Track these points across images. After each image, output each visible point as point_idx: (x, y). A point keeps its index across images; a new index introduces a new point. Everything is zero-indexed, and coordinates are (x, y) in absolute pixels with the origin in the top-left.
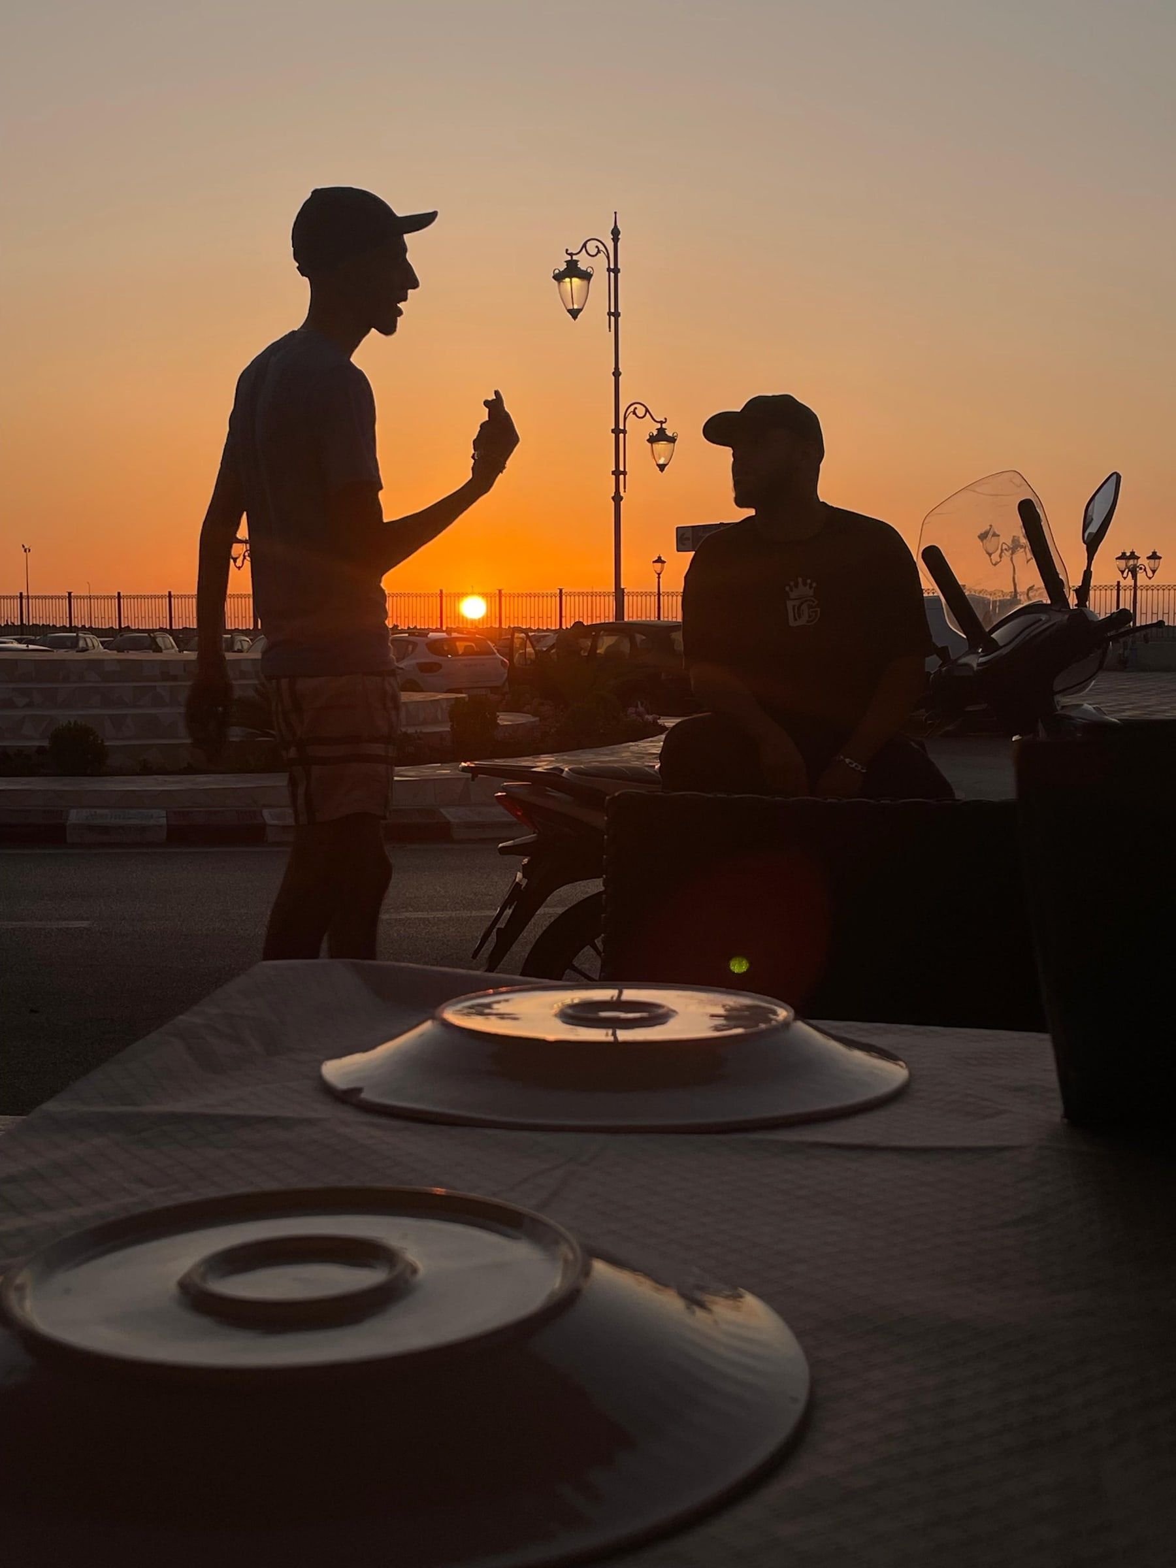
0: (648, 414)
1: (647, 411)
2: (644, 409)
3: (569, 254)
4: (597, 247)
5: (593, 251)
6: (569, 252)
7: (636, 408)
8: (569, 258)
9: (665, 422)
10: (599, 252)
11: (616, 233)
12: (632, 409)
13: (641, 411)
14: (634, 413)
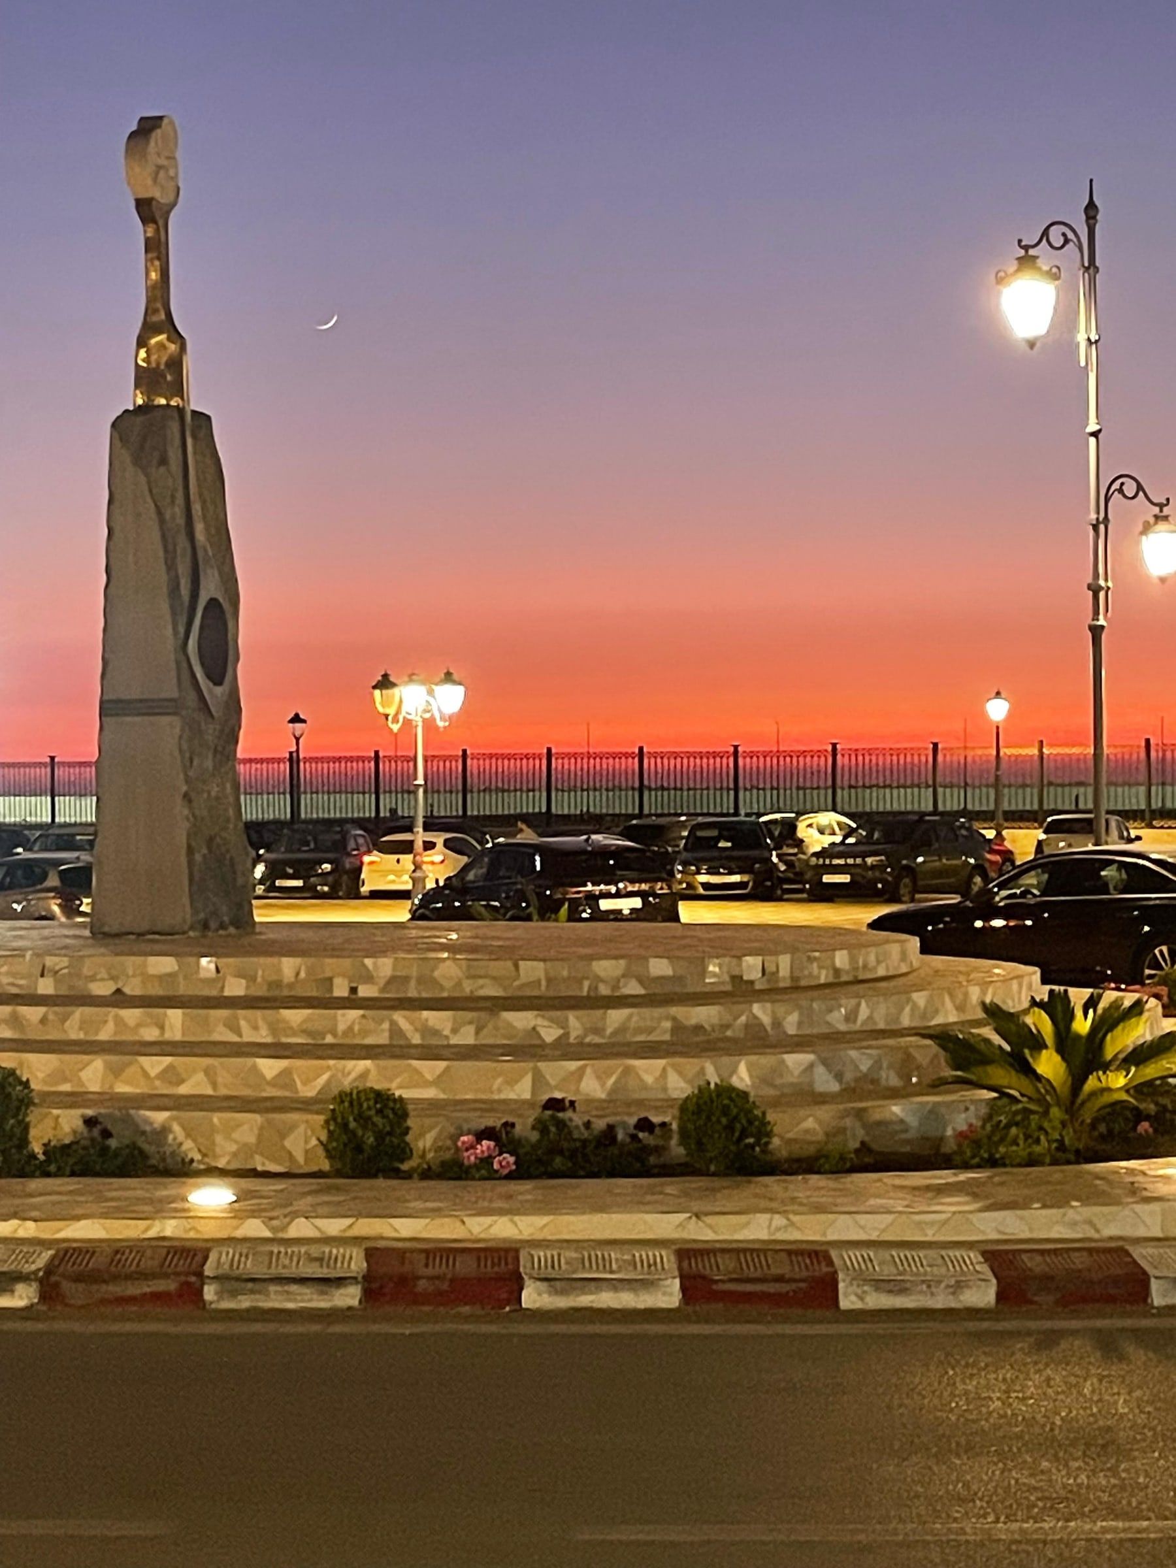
0: (1141, 494)
1: (1140, 487)
2: (1134, 485)
3: (1021, 247)
4: (1064, 235)
5: (1057, 241)
6: (1023, 243)
7: (1122, 484)
8: (1022, 252)
9: (1167, 504)
10: (1067, 241)
11: (1091, 210)
12: (1116, 485)
13: (1130, 488)
14: (1120, 491)
